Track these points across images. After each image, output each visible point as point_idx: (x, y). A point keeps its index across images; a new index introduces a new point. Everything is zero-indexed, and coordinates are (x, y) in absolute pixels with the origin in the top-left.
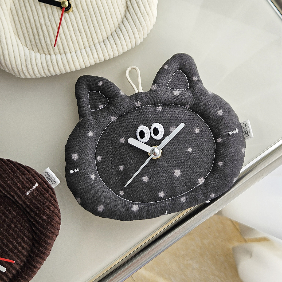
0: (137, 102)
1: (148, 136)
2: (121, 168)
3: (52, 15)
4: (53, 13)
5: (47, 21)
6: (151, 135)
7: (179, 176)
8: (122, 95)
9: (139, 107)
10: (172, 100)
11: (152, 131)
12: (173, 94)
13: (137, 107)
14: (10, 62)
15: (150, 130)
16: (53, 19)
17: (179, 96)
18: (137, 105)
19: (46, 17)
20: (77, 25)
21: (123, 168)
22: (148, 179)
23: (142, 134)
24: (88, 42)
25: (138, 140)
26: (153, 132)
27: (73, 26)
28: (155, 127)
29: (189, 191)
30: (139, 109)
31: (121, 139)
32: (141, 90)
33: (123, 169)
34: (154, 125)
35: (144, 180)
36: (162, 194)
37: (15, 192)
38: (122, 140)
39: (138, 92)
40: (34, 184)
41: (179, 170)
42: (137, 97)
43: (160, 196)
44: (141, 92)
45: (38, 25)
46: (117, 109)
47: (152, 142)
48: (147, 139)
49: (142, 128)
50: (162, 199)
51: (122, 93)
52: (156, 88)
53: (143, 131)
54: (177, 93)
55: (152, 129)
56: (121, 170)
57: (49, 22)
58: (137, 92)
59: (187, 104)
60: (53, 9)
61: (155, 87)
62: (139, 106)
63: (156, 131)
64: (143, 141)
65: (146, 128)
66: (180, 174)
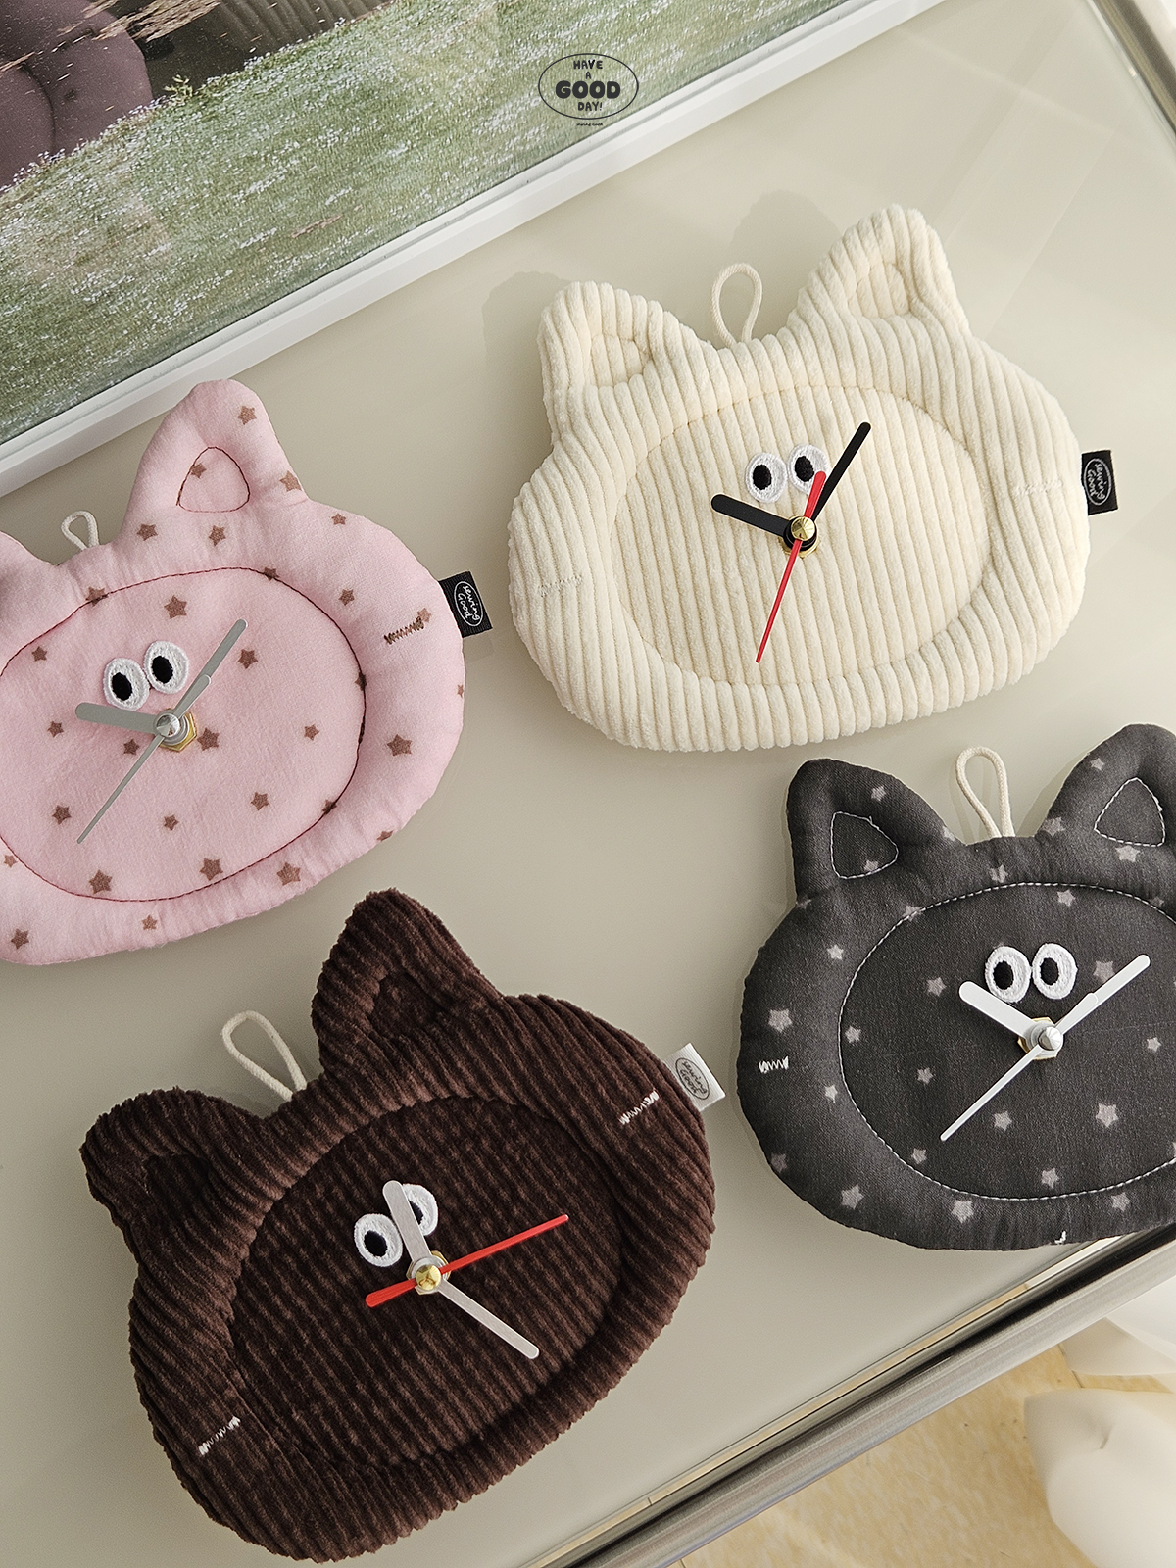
0: (996, 866)
1: (1023, 984)
2: (925, 1076)
3: (751, 557)
4: (756, 550)
5: (734, 574)
6: (1032, 980)
7: (1113, 1125)
8: (948, 839)
9: (1000, 885)
10: (1108, 872)
11: (1039, 970)
12: (1115, 857)
13: (992, 884)
14: (604, 692)
15: (1031, 965)
16: (754, 571)
17: (1135, 867)
18: (994, 878)
19: (732, 563)
20: (829, 599)
21: (931, 1076)
22: (1009, 1121)
23: (1004, 976)
24: (857, 656)
25: (987, 989)
26: (1041, 973)
27: (814, 599)
28: (1047, 957)
29: (1138, 1178)
30: (999, 894)
31: (930, 981)
32: (1010, 832)
33: (931, 1080)
34: (1046, 950)
35: (997, 1124)
36: (1050, 1177)
37: (585, 1110)
38: (936, 986)
39: (1000, 836)
40: (645, 1093)
41: (1115, 1106)
42: (994, 850)
43: (1043, 1182)
44: (1011, 838)
45: (704, 584)
46: (930, 883)
47: (1034, 1005)
48: (1018, 990)
49: (1004, 954)
50: (1049, 1193)
51: (947, 834)
52: (1061, 829)
53: (1009, 963)
54: (1128, 854)
55: (1038, 961)
56: (922, 1082)
57: (740, 578)
58: (997, 834)
59: (1158, 894)
60: (757, 538)
61: (1056, 827)
62: (1002, 881)
63: (1050, 972)
64: (1006, 997)
65: (1019, 958)
66: (1116, 1118)
